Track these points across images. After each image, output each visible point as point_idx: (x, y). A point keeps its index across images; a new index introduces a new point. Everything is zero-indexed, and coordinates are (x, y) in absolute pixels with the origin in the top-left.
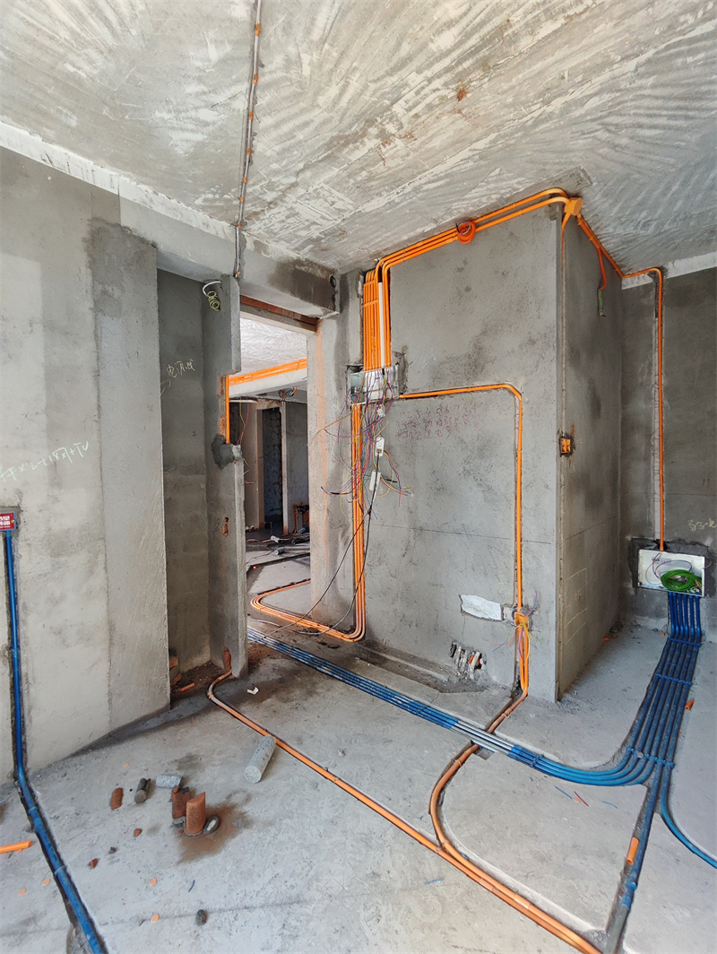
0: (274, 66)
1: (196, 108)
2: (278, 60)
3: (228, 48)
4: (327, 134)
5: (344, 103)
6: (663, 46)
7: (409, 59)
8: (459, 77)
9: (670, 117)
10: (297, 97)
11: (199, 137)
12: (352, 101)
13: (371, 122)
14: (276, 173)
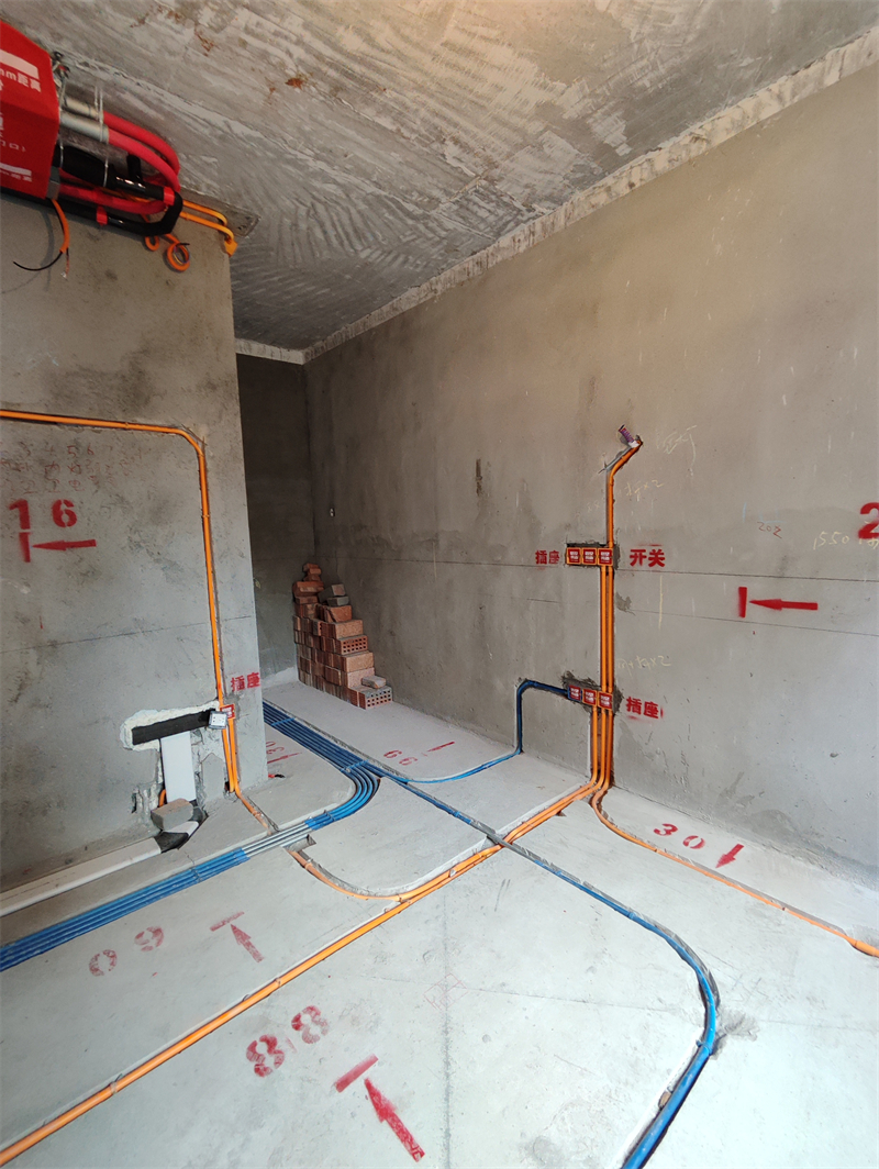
6: (392, 196)
8: (315, 72)
9: (338, 236)
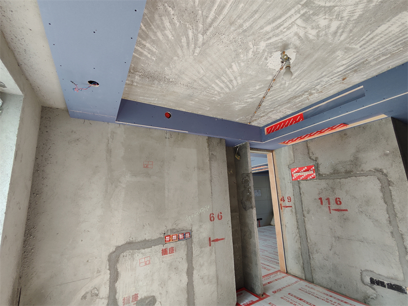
0: (276, 86)
1: (246, 99)
2: (278, 85)
3: (263, 86)
4: (289, 97)
5: (298, 89)
7: (325, 75)
8: (345, 75)
10: (281, 91)
11: (245, 105)
12: (301, 88)
13: (307, 92)
14: (267, 109)
